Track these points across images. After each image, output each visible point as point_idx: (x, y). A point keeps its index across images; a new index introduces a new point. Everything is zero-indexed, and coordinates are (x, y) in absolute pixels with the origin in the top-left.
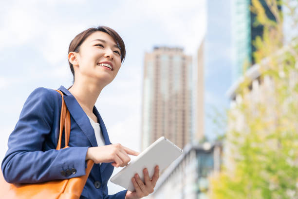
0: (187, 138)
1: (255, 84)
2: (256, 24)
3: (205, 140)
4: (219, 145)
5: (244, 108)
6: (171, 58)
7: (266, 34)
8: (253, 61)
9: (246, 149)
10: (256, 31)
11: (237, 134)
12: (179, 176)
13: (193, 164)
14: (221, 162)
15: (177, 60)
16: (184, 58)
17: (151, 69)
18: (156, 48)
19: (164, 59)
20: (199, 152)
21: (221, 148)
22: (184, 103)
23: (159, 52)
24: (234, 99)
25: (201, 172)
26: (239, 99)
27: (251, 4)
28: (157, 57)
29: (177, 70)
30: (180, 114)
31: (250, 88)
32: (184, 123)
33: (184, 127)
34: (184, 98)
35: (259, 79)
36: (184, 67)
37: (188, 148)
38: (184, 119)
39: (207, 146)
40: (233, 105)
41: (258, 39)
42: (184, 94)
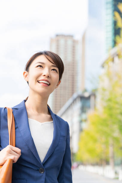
0: (75, 89)
3: (85, 91)
4: (93, 94)
5: (109, 75)
6: (66, 41)
9: (110, 100)
10: (117, 32)
12: (70, 112)
13: (78, 105)
14: (95, 106)
15: (70, 42)
16: (74, 41)
18: (57, 36)
19: (62, 42)
20: (82, 98)
22: (73, 68)
23: (59, 38)
24: (103, 67)
25: (83, 110)
27: (114, 16)
28: (58, 41)
29: (70, 49)
32: (73, 80)
33: (73, 83)
34: (73, 66)
36: (74, 47)
37: (75, 96)
38: (73, 78)
39: (86, 95)
42: (73, 63)
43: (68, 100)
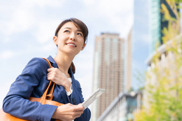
0: (121, 88)
1: (163, 56)
2: (164, 20)
3: (132, 90)
4: (140, 93)
5: (156, 71)
6: (111, 39)
7: (170, 26)
8: (162, 42)
9: (157, 96)
10: (164, 24)
11: (152, 87)
12: (115, 112)
13: (124, 105)
14: (141, 104)
15: (115, 41)
16: (119, 40)
17: (99, 46)
18: (103, 34)
19: (108, 40)
20: (128, 97)
21: (142, 95)
22: (119, 67)
23: (104, 36)
24: (150, 65)
25: (129, 110)
26: (153, 65)
27: (161, 8)
28: (103, 39)
29: (115, 47)
30: (117, 74)
31: (160, 58)
32: (119, 79)
33: (119, 82)
34: (119, 64)
35: (166, 53)
36: (119, 46)
37: (121, 94)
38: (119, 77)
39: (133, 94)
40: (149, 69)
41: (165, 29)
42: (119, 62)
43: (114, 99)
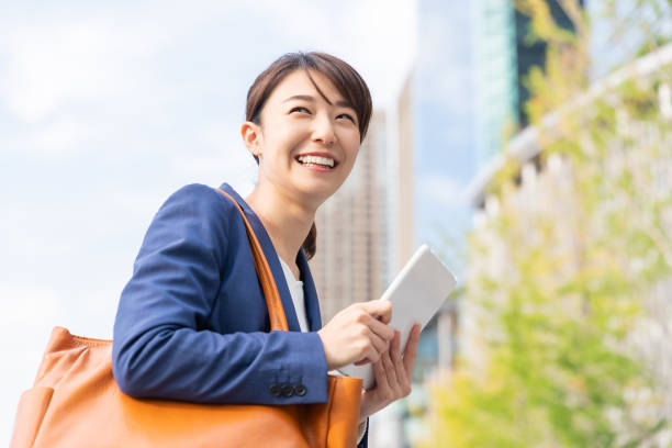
2: (530, 40)
4: (449, 311)
5: (504, 227)
7: (554, 60)
8: (523, 120)
9: (512, 319)
10: (530, 55)
11: (490, 286)
14: (455, 349)
21: (455, 316)
22: (369, 216)
24: (482, 205)
26: (493, 205)
30: (361, 241)
31: (518, 181)
32: (369, 262)
33: (369, 271)
34: (369, 207)
38: (369, 253)
40: (479, 220)
41: (535, 73)
42: (368, 197)
